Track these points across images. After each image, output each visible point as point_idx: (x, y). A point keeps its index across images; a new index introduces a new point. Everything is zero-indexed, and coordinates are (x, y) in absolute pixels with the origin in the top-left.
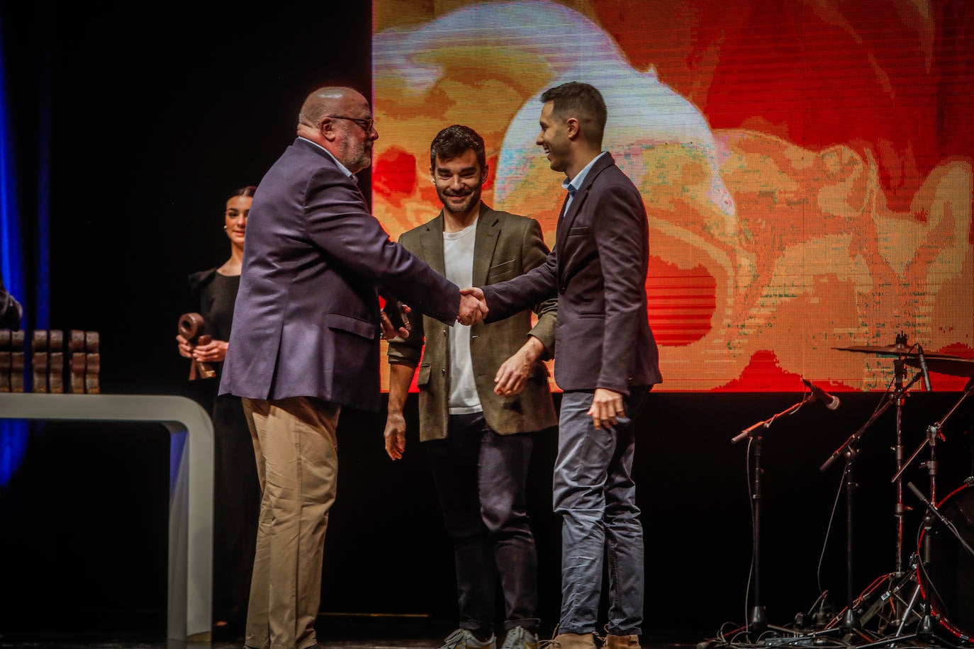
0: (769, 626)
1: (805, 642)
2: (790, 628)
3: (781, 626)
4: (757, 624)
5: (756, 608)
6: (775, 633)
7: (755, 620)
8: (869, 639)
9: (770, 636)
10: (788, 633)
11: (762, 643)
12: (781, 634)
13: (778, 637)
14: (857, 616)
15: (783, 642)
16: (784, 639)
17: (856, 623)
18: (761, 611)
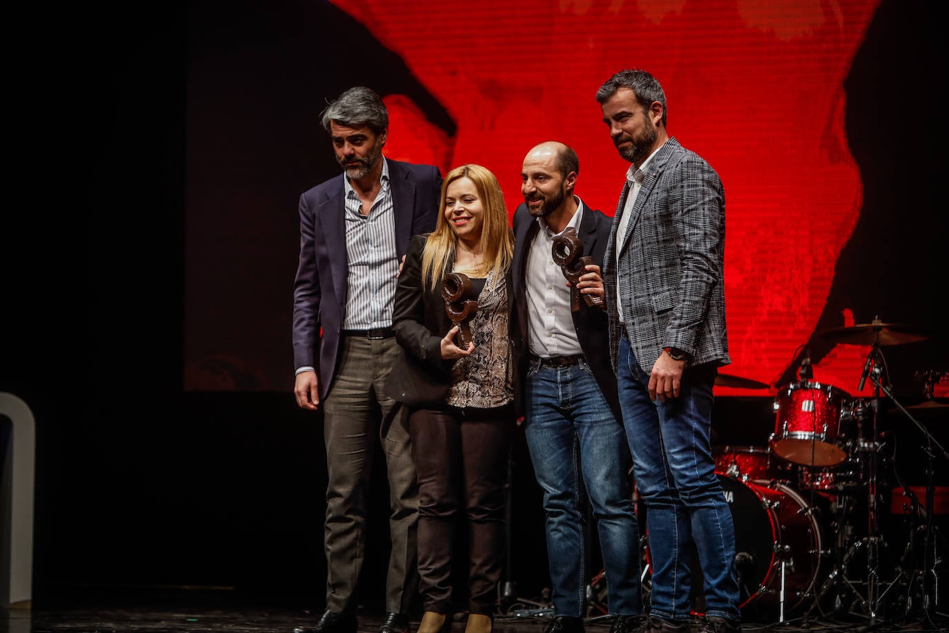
0: (519, 599)
1: (549, 614)
2: (538, 601)
3: (528, 599)
4: (508, 597)
5: (508, 584)
6: (524, 606)
7: (506, 594)
8: (603, 611)
9: (519, 608)
10: (534, 605)
11: (511, 614)
12: (528, 606)
13: (525, 608)
14: (594, 590)
15: (530, 613)
16: (531, 611)
17: (594, 597)
18: (512, 586)
